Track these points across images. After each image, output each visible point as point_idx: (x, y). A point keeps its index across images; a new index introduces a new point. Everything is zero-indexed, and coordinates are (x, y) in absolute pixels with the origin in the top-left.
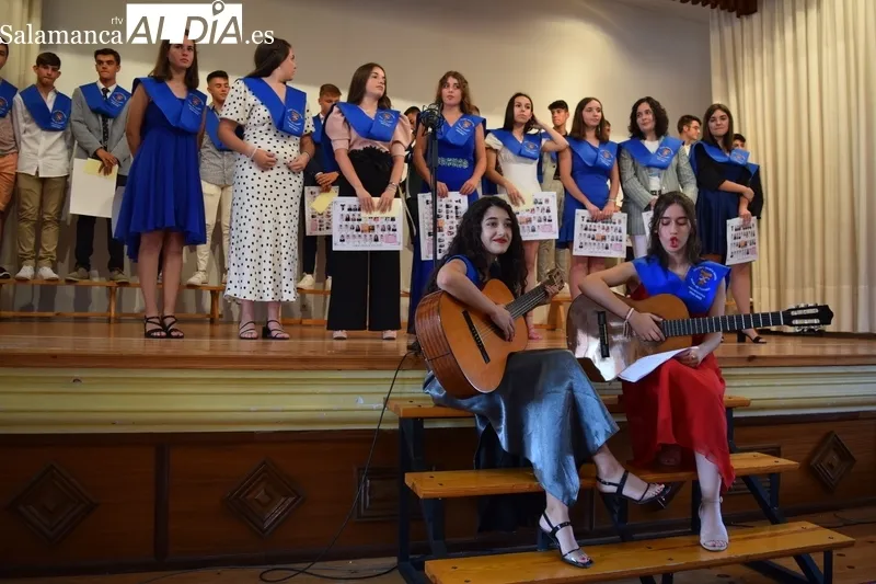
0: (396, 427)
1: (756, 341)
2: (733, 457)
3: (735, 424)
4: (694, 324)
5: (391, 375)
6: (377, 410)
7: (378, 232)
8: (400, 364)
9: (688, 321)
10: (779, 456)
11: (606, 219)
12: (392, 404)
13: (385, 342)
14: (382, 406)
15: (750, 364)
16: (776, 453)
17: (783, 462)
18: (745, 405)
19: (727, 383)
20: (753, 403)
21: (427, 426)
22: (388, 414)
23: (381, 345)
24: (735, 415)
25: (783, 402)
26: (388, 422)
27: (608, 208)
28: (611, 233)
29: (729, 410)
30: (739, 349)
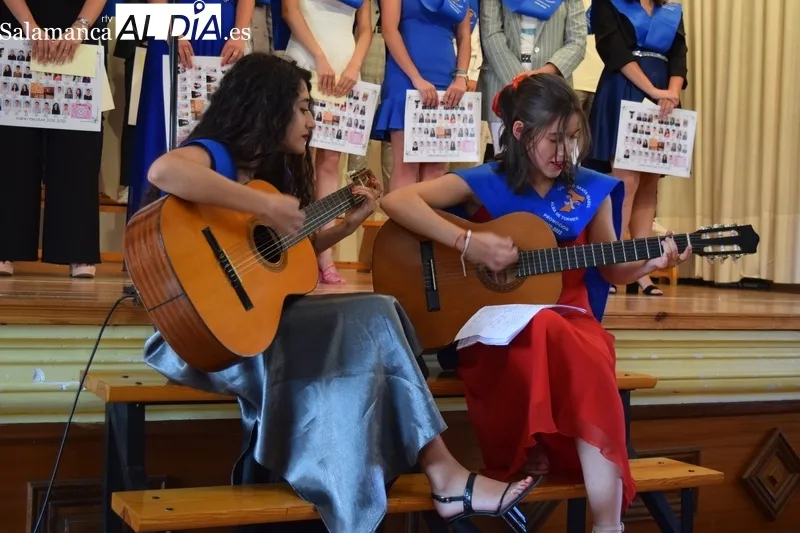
0: (101, 419)
1: (648, 291)
2: (634, 463)
3: (636, 415)
4: (564, 256)
5: (92, 333)
6: (69, 390)
7: (59, 98)
8: (109, 316)
9: (556, 251)
10: (698, 463)
11: (453, 103)
12: (91, 382)
13: (76, 282)
14: (78, 383)
15: (660, 325)
16: (693, 458)
17: (701, 471)
18: (648, 385)
19: (619, 353)
20: (660, 385)
21: (151, 416)
22: (85, 397)
23: (69, 286)
24: (634, 401)
25: (706, 384)
26: (87, 411)
27: (458, 85)
28: (459, 124)
29: (625, 393)
30: (628, 304)
